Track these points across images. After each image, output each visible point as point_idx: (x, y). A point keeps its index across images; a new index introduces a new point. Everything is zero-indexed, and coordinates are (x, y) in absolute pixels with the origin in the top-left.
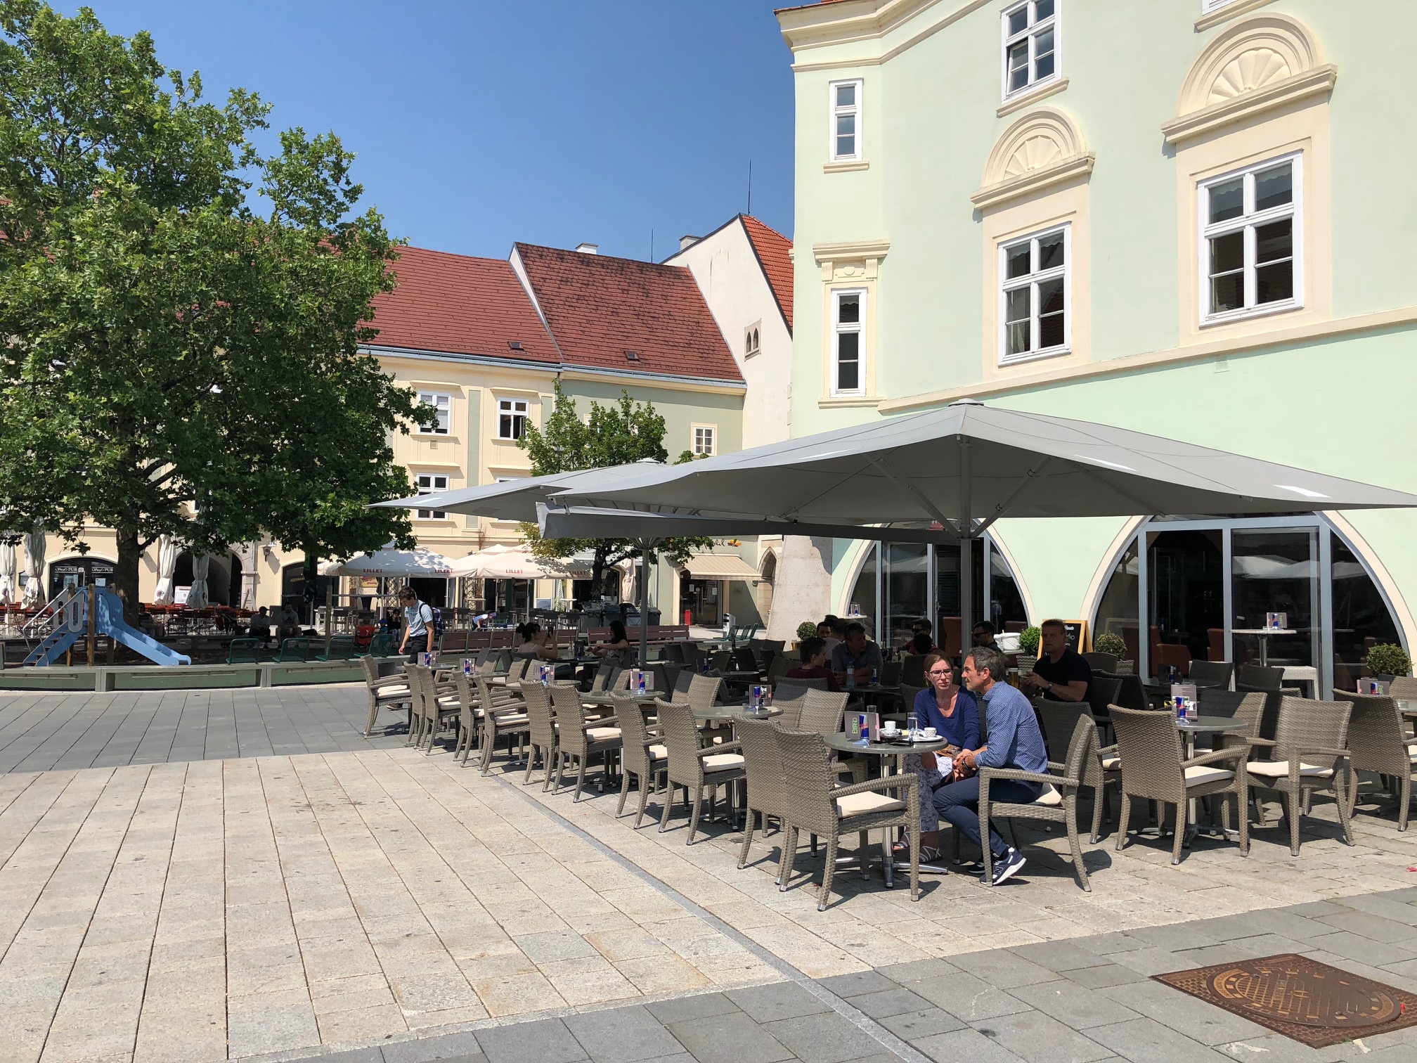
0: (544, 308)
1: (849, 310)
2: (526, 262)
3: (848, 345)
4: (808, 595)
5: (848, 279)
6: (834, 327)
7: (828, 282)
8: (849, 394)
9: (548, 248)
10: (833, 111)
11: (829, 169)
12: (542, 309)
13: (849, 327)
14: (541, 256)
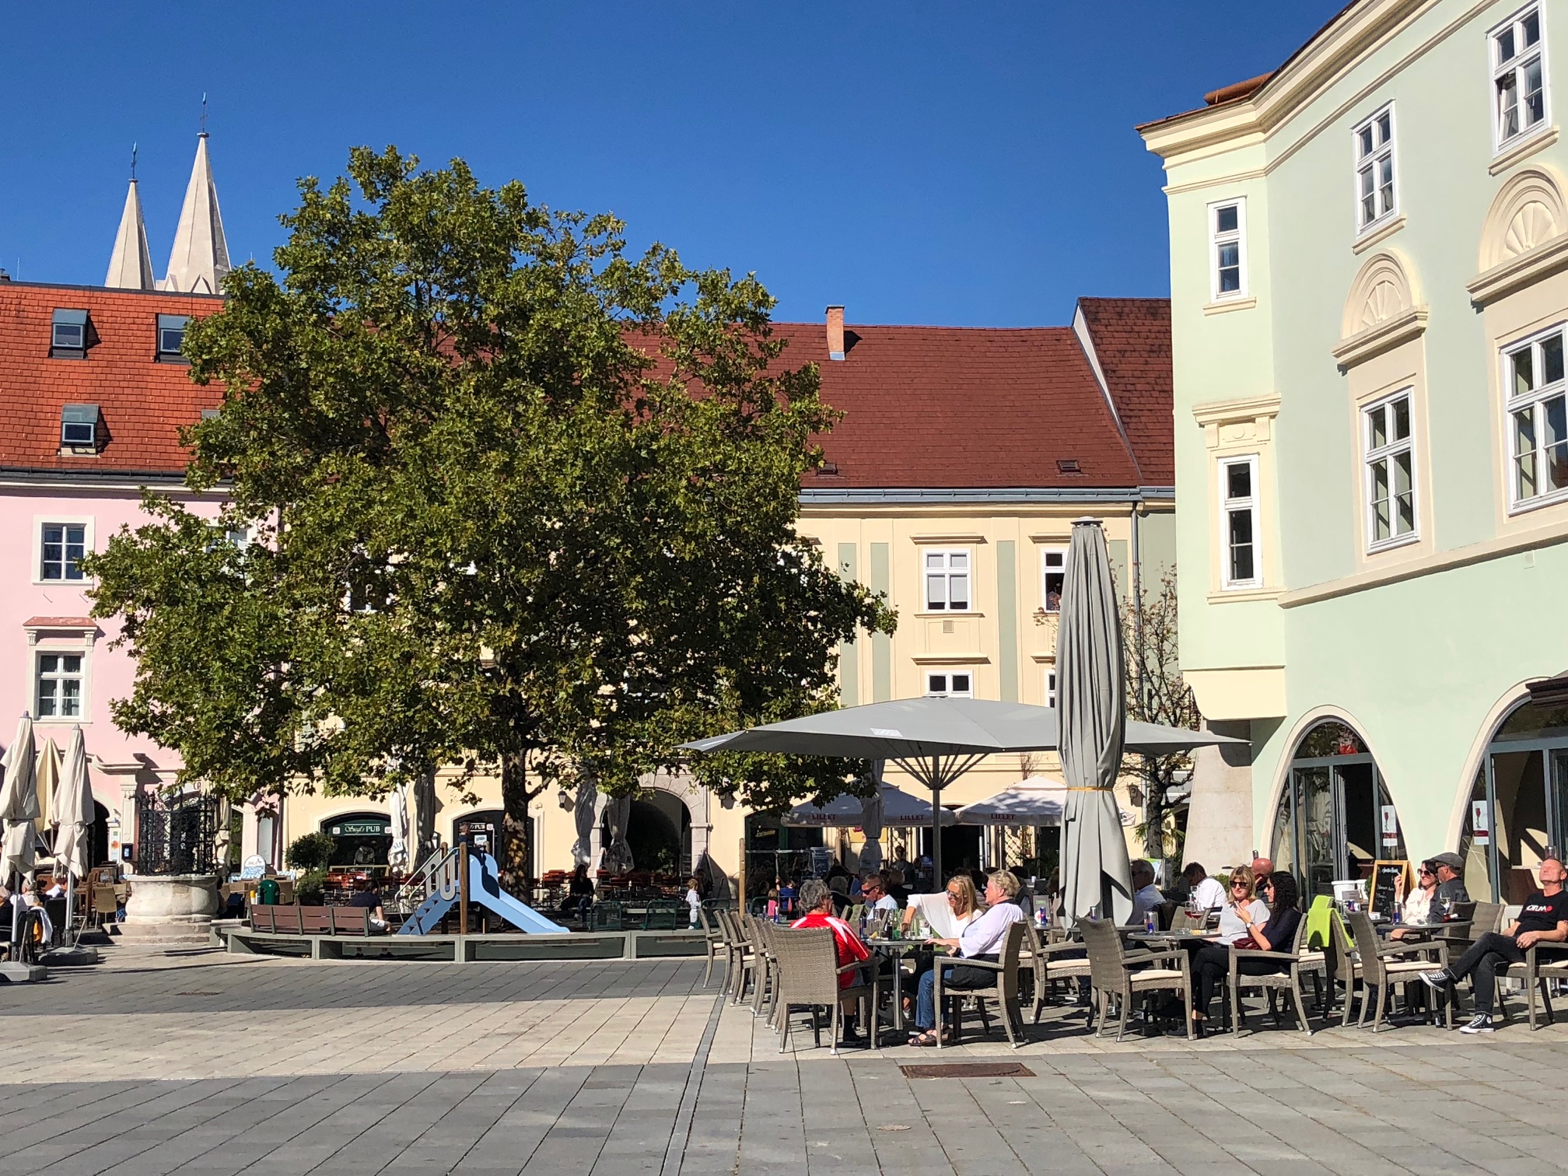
0: (1119, 400)
1: (1240, 481)
2: (1094, 328)
3: (1241, 524)
4: (1226, 840)
5: (1236, 444)
6: (1223, 504)
7: (1212, 449)
8: (1244, 585)
9: (1133, 301)
10: (1213, 239)
11: (1210, 310)
12: (1114, 402)
13: (1240, 504)
14: (1120, 314)
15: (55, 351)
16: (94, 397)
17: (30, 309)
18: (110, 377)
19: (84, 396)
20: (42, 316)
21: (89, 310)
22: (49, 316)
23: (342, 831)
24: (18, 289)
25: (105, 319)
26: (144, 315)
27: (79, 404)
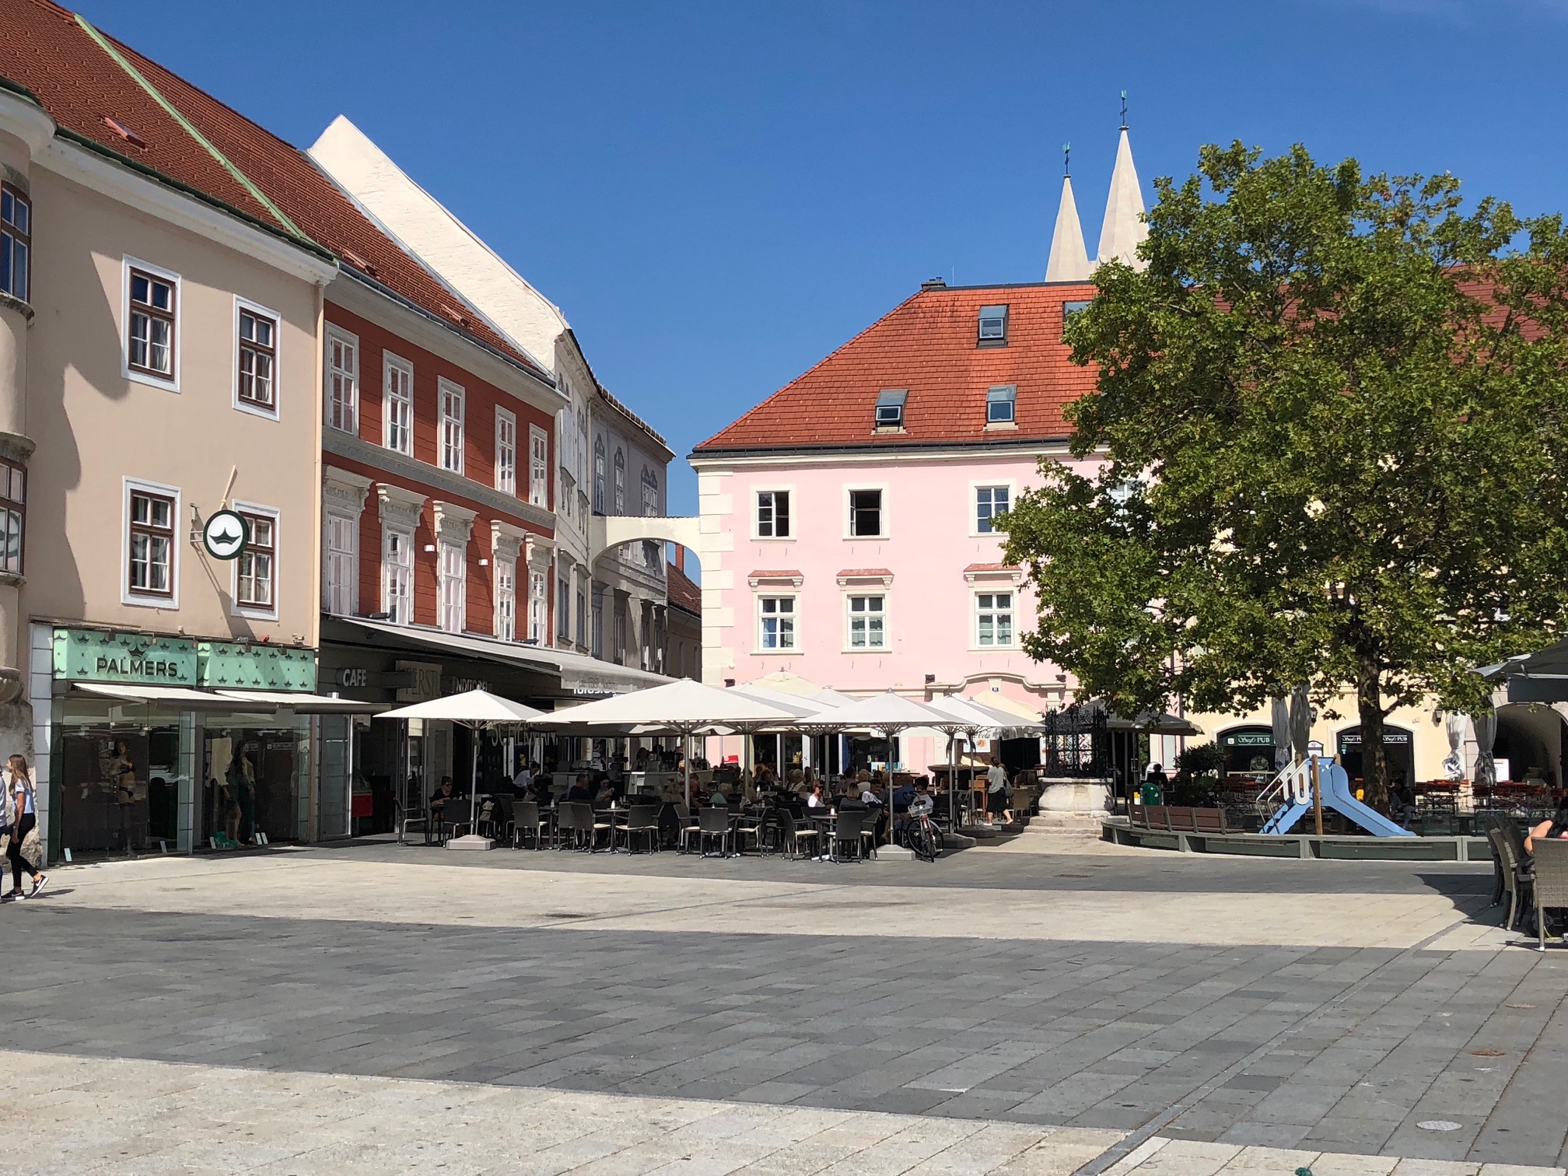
15: (981, 343)
16: (1014, 378)
17: (960, 309)
18: (1025, 360)
19: (1005, 379)
20: (971, 314)
21: (1008, 305)
22: (975, 313)
23: (1236, 741)
24: (952, 293)
25: (1021, 311)
26: (1053, 304)
27: (1001, 386)
